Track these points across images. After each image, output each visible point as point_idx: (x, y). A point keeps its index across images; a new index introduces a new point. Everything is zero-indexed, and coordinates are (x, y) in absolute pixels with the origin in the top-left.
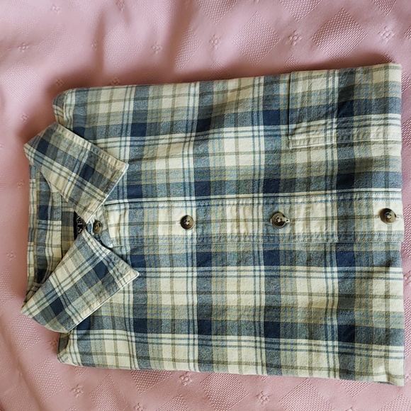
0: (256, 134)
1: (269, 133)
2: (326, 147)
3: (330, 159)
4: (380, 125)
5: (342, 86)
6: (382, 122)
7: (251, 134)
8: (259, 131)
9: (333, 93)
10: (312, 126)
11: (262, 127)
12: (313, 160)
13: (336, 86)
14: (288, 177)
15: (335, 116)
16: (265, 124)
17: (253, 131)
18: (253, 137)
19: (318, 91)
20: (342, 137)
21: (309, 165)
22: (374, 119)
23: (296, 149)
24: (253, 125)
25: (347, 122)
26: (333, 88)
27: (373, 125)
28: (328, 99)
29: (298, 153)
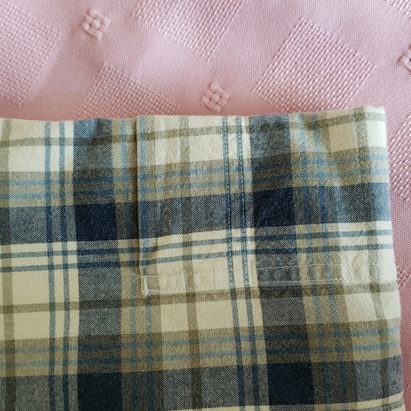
0: (58, 260)
1: (91, 258)
2: (233, 294)
3: (243, 323)
4: (359, 248)
5: (259, 154)
6: (363, 240)
7: (44, 261)
8: (65, 253)
9: (240, 168)
10: (197, 243)
11: (72, 245)
12: (203, 325)
13: (247, 154)
14: (142, 367)
15: (249, 223)
16: (79, 237)
17: (50, 253)
18: (51, 267)
19: (204, 163)
20: (272, 273)
21: (194, 337)
22: (346, 234)
23: (158, 297)
24: (50, 239)
25: (281, 237)
26: (241, 160)
27: (345, 248)
28: (227, 183)
29: (165, 308)
